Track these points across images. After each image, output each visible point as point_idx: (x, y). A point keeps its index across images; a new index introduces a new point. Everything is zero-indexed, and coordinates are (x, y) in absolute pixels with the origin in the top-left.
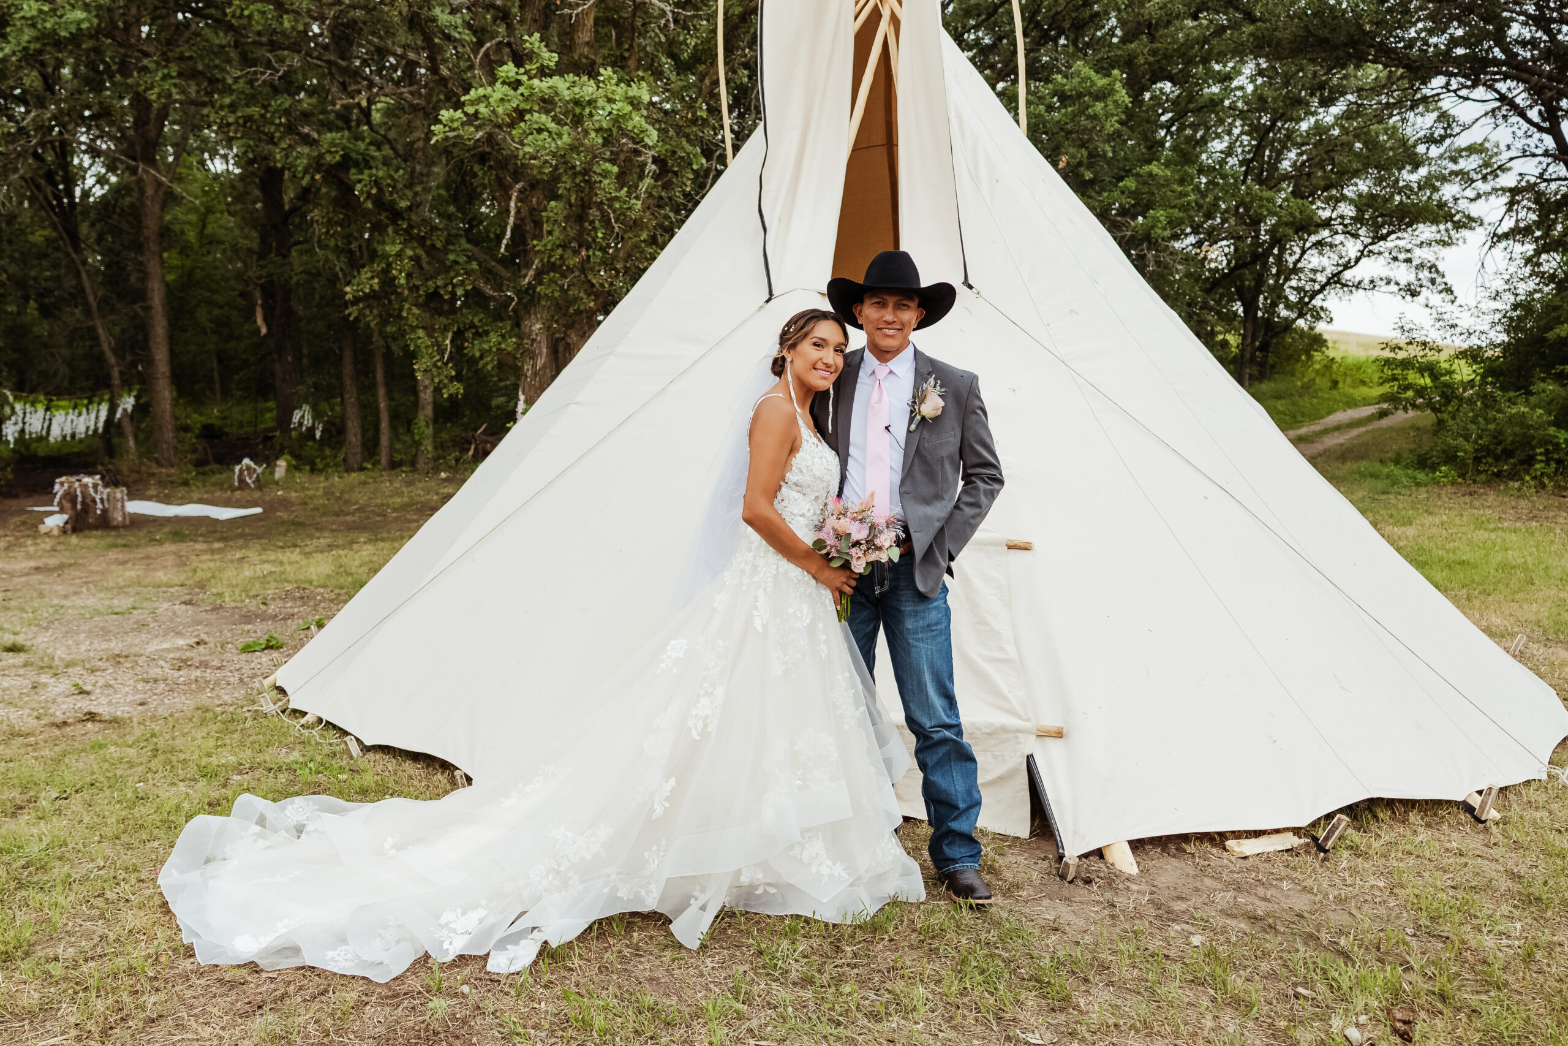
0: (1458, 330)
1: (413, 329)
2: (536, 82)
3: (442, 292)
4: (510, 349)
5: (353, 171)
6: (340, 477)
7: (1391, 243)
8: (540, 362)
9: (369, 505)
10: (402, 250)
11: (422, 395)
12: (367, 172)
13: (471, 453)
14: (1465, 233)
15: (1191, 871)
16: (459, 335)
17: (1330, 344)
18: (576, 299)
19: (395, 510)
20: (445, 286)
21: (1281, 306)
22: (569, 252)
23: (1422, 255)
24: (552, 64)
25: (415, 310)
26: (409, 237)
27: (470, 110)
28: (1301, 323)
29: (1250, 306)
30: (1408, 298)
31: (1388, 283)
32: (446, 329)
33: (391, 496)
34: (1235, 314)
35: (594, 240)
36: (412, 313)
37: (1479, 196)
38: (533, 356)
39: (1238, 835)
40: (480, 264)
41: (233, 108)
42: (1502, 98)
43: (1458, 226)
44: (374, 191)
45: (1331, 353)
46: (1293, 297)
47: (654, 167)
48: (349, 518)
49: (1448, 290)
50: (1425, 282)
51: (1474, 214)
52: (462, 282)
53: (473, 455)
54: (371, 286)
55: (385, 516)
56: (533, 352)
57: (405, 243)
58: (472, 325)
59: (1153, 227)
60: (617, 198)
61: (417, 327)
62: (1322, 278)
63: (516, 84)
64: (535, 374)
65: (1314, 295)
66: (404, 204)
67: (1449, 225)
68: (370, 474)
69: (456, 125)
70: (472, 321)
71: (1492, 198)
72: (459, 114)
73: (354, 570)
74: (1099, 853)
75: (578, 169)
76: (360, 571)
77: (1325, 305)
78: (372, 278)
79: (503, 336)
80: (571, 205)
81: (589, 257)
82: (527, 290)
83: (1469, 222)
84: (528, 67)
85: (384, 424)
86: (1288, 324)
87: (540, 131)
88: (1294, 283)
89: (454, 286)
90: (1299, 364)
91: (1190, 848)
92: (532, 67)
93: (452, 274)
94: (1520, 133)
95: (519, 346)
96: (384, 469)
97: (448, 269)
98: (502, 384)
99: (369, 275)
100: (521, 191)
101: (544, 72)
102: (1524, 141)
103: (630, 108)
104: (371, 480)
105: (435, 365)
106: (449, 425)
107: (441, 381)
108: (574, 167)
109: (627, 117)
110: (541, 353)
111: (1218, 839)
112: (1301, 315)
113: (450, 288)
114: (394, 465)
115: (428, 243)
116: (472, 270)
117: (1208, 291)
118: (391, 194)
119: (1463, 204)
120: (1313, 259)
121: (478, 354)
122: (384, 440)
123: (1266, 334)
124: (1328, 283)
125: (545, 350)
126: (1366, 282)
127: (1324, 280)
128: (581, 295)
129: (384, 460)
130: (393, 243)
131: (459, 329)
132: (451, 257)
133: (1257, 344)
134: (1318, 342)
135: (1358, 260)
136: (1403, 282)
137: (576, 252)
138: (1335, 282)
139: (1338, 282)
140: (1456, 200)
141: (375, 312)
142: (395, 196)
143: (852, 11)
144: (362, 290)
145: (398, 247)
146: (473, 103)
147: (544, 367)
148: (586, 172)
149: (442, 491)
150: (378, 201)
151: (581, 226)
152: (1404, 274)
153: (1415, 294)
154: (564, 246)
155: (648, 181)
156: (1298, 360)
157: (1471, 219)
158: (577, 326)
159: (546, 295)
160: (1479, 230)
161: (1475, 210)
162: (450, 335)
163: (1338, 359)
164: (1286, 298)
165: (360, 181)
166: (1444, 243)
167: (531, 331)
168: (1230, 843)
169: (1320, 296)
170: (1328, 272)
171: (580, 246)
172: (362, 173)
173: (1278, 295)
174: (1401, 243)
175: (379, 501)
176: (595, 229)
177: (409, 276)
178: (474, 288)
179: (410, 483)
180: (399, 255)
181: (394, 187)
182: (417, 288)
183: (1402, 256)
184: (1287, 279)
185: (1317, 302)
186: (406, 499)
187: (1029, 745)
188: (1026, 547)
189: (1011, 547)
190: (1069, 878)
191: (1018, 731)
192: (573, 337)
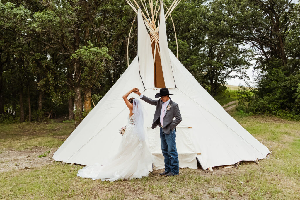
1: (52, 92)
4: (73, 95)
5: (42, 61)
6: (20, 124)
7: (237, 68)
8: (79, 98)
9: (30, 130)
12: (45, 61)
14: (250, 67)
16: (62, 93)
17: (227, 88)
19: (37, 130)
21: (218, 81)
22: (88, 77)
23: (242, 71)
24: (93, 46)
25: (53, 88)
26: (52, 73)
27: (77, 54)
28: (221, 84)
29: (212, 81)
30: (241, 79)
31: (237, 76)
32: (59, 91)
33: (35, 127)
34: (209, 82)
35: (93, 74)
37: (251, 60)
38: (77, 97)
40: (67, 78)
43: (248, 65)
44: (46, 65)
45: (228, 90)
46: (219, 79)
47: (105, 61)
48: (27, 133)
49: (248, 77)
50: (244, 76)
52: (64, 82)
53: (49, 118)
54: (44, 83)
55: (36, 132)
57: (52, 75)
58: (65, 91)
59: (194, 68)
61: (53, 91)
62: (225, 75)
63: (86, 50)
64: (78, 100)
65: (223, 79)
66: (52, 67)
67: (247, 65)
69: (74, 56)
70: (65, 90)
71: (254, 60)
74: (208, 169)
77: (226, 81)
78: (44, 81)
79: (72, 93)
80: (89, 68)
81: (92, 77)
82: (77, 83)
83: (250, 65)
85: (30, 111)
86: (219, 85)
88: (219, 76)
90: (222, 92)
91: (220, 168)
92: (89, 46)
95: (75, 95)
96: (30, 122)
97: (60, 80)
100: (76, 64)
101: (91, 47)
104: (28, 124)
105: (57, 99)
107: (58, 102)
111: (223, 167)
113: (61, 84)
114: (32, 120)
115: (56, 74)
116: (65, 79)
117: (203, 79)
118: (50, 65)
119: (249, 61)
120: (223, 72)
122: (30, 115)
123: (215, 87)
124: (226, 76)
125: (80, 95)
126: (233, 76)
127: (225, 76)
128: (89, 84)
129: (30, 119)
130: (49, 75)
131: (62, 91)
132: (61, 77)
133: (214, 89)
134: (225, 88)
135: (231, 72)
136: (240, 76)
138: (227, 76)
139: (228, 76)
140: (247, 60)
141: (44, 88)
142: (51, 66)
143: (150, 41)
144: (42, 84)
145: (50, 76)
146: (77, 52)
150: (47, 67)
152: (240, 75)
153: (242, 78)
154: (87, 75)
157: (251, 64)
158: (87, 90)
159: (82, 85)
160: (252, 66)
161: (251, 62)
162: (60, 93)
163: (229, 91)
164: (218, 79)
165: (43, 63)
166: (246, 68)
167: (77, 91)
168: (225, 167)
169: (225, 79)
170: (226, 74)
172: (43, 61)
173: (217, 79)
174: (239, 68)
175: (33, 129)
176: (93, 72)
178: (66, 83)
179: (38, 124)
180: (51, 77)
182: (53, 83)
183: (239, 71)
184: (218, 75)
185: (224, 80)
186: (39, 128)
187: (196, 156)
188: (191, 128)
189: (189, 128)
190: (205, 172)
191: (194, 154)
192: (86, 93)
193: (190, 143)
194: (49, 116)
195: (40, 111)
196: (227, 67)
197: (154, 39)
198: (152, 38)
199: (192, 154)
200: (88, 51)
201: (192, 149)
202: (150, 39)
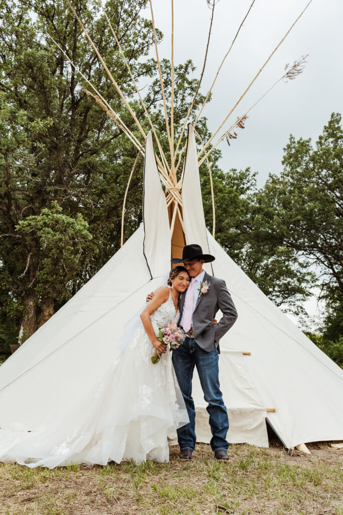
0: (315, 323)
2: (55, 215)
4: (21, 309)
7: (289, 299)
8: (31, 316)
14: (309, 297)
18: (49, 293)
22: (49, 276)
23: (298, 303)
24: (60, 210)
27: (29, 222)
30: (296, 315)
31: (290, 311)
35: (59, 272)
37: (312, 287)
38: (28, 314)
40: (12, 279)
42: (318, 258)
43: (307, 295)
47: (82, 250)
49: (306, 314)
50: (300, 311)
51: (311, 292)
52: (5, 285)
56: (28, 312)
63: (47, 215)
64: (28, 320)
67: (304, 295)
69: (24, 226)
71: (315, 287)
72: (25, 223)
74: (296, 449)
75: (60, 247)
80: (53, 260)
81: (56, 278)
82: (29, 289)
83: (309, 294)
84: (52, 210)
87: (48, 233)
92: (54, 210)
94: (323, 268)
95: (24, 309)
100: (31, 255)
101: (57, 212)
102: (325, 270)
103: (83, 227)
108: (58, 246)
109: (82, 230)
110: (31, 313)
116: (9, 281)
119: (308, 289)
121: (8, 311)
125: (33, 312)
126: (284, 310)
135: (281, 304)
136: (294, 311)
137: (52, 276)
140: (306, 288)
146: (30, 220)
147: (32, 317)
148: (63, 248)
151: (55, 267)
152: (294, 309)
153: (297, 314)
154: (48, 274)
155: (79, 255)
157: (310, 293)
158: (47, 303)
159: (38, 291)
160: (313, 296)
161: (311, 291)
166: (304, 300)
167: (28, 304)
168: (332, 445)
171: (54, 274)
174: (292, 300)
176: (60, 268)
178: (9, 287)
183: (293, 304)
187: (265, 415)
188: (249, 354)
189: (244, 354)
190: (292, 455)
191: (261, 410)
192: (44, 307)
193: (249, 387)
197: (173, 199)
198: (170, 198)
199: (256, 410)
200: (49, 217)
201: (254, 400)
202: (165, 199)
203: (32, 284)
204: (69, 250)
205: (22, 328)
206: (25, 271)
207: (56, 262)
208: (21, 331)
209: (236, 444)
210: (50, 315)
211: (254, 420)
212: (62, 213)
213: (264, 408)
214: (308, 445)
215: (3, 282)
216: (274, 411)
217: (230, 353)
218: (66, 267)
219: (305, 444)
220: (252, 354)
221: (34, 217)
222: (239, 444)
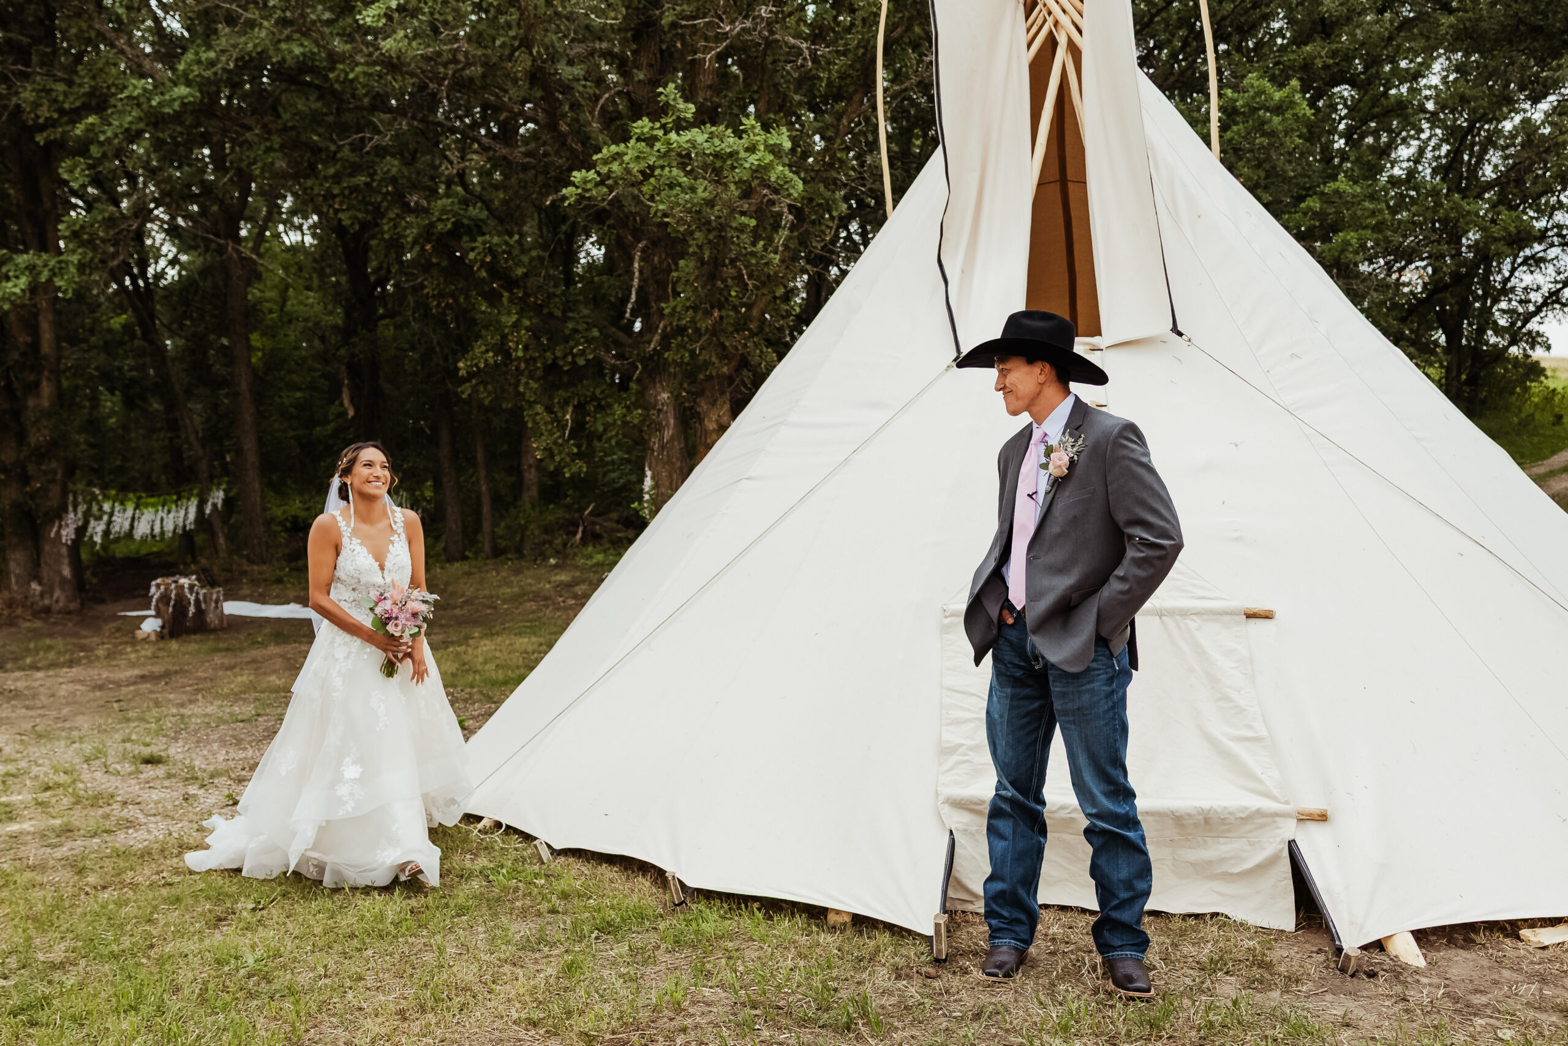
1: (531, 404)
2: (673, 136)
3: (561, 363)
4: (636, 421)
5: (466, 238)
6: (442, 568)
8: (668, 434)
9: (477, 598)
10: (518, 320)
11: (527, 475)
12: (480, 239)
13: (579, 536)
15: (1485, 963)
16: (580, 408)
17: (1549, 373)
18: (707, 364)
19: (505, 601)
20: (565, 356)
21: (1490, 332)
22: (700, 314)
24: (689, 116)
25: (534, 385)
26: (524, 307)
27: (604, 170)
28: (1514, 350)
29: (1453, 335)
32: (566, 402)
33: (499, 587)
34: (1436, 343)
35: (727, 300)
36: (529, 387)
38: (660, 428)
39: (1533, 923)
40: (600, 331)
41: (337, 178)
44: (488, 259)
45: (1551, 384)
46: (1503, 322)
47: (791, 217)
48: (458, 612)
52: (583, 351)
53: (582, 539)
54: (486, 360)
55: (495, 608)
56: (660, 424)
57: (521, 313)
58: (594, 398)
59: (1343, 251)
60: (753, 254)
61: (535, 402)
62: (1536, 297)
63: (650, 141)
64: (663, 447)
65: (1528, 317)
66: (520, 271)
68: (474, 563)
69: (589, 186)
70: (594, 393)
72: (592, 174)
73: (479, 668)
74: (1379, 946)
75: (714, 224)
76: (487, 667)
77: (1542, 329)
78: (487, 351)
79: (628, 408)
80: (703, 263)
81: (721, 317)
82: (651, 356)
84: (663, 121)
85: (486, 509)
86: (1499, 354)
87: (671, 186)
88: (1503, 305)
89: (574, 356)
90: (1514, 398)
91: (1481, 938)
92: (668, 120)
93: (572, 343)
95: (645, 418)
96: (487, 558)
97: (567, 339)
98: (608, 459)
99: (483, 348)
100: (643, 251)
101: (680, 126)
103: (771, 157)
104: (475, 570)
105: (555, 443)
106: (551, 506)
107: (562, 459)
108: (709, 222)
109: (768, 167)
110: (668, 425)
111: (1511, 929)
112: (1514, 342)
113: (570, 359)
114: (498, 553)
115: (545, 311)
116: (594, 338)
117: (1403, 320)
118: (506, 260)
120: (1525, 278)
121: (601, 428)
122: (486, 526)
123: (1473, 364)
124: (1545, 304)
125: (672, 421)
127: (1540, 300)
128: (714, 359)
129: (487, 547)
130: (509, 314)
131: (579, 402)
132: (570, 325)
133: (1464, 377)
134: (1535, 370)
137: (708, 314)
138: (1553, 302)
139: (1558, 301)
141: (490, 387)
142: (511, 262)
143: (1024, 39)
144: (476, 365)
145: (514, 318)
146: (605, 162)
147: (672, 439)
148: (722, 227)
149: (553, 579)
150: (493, 270)
151: (714, 285)
154: (695, 308)
155: (784, 233)
156: (1513, 393)
158: (708, 393)
159: (674, 361)
162: (570, 409)
163: (1559, 389)
164: (1495, 323)
165: (473, 249)
167: (656, 401)
168: (1525, 933)
169: (1537, 318)
170: (1545, 290)
171: (712, 307)
172: (475, 240)
173: (1486, 320)
175: (487, 592)
176: (728, 288)
177: (526, 348)
178: (595, 357)
179: (518, 572)
180: (516, 326)
181: (509, 253)
182: (534, 360)
184: (1496, 301)
185: (1533, 325)
186: (516, 590)
187: (1289, 830)
188: (1267, 616)
189: (1250, 616)
190: (1350, 972)
191: (1276, 815)
192: (703, 406)
193: (1249, 734)
194: (581, 529)
195: (528, 506)
196: (1553, 252)
197: (1050, 21)
198: (1039, 21)
199: (1259, 813)
200: (658, 145)
201: (1258, 780)
202: (1022, 26)
203: (657, 338)
204: (742, 232)
205: (649, 473)
206: (630, 306)
207: (712, 270)
208: (648, 482)
209: (1186, 917)
210: (723, 429)
211: (1251, 844)
212: (698, 122)
213: (1287, 808)
214: (1422, 936)
215: (578, 344)
216: (1323, 818)
217: (1199, 613)
218: (750, 277)
219: (1412, 932)
220: (1277, 616)
221: (614, 148)
222: (1197, 916)
